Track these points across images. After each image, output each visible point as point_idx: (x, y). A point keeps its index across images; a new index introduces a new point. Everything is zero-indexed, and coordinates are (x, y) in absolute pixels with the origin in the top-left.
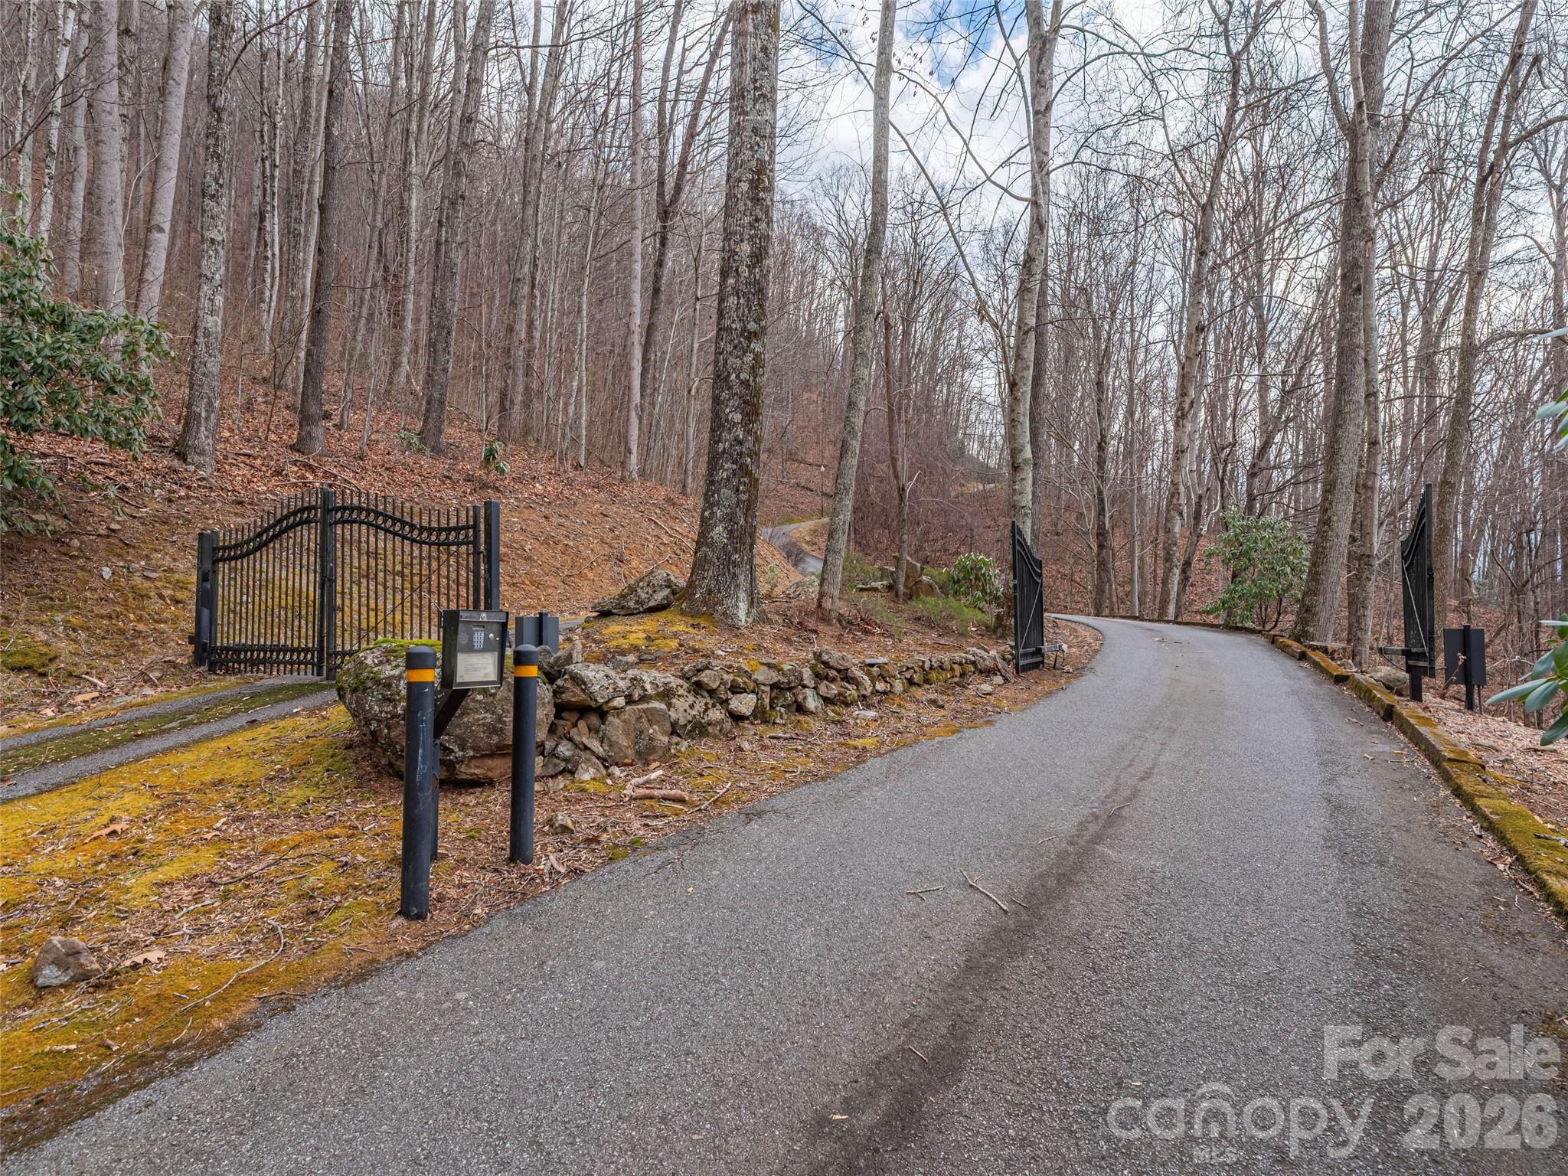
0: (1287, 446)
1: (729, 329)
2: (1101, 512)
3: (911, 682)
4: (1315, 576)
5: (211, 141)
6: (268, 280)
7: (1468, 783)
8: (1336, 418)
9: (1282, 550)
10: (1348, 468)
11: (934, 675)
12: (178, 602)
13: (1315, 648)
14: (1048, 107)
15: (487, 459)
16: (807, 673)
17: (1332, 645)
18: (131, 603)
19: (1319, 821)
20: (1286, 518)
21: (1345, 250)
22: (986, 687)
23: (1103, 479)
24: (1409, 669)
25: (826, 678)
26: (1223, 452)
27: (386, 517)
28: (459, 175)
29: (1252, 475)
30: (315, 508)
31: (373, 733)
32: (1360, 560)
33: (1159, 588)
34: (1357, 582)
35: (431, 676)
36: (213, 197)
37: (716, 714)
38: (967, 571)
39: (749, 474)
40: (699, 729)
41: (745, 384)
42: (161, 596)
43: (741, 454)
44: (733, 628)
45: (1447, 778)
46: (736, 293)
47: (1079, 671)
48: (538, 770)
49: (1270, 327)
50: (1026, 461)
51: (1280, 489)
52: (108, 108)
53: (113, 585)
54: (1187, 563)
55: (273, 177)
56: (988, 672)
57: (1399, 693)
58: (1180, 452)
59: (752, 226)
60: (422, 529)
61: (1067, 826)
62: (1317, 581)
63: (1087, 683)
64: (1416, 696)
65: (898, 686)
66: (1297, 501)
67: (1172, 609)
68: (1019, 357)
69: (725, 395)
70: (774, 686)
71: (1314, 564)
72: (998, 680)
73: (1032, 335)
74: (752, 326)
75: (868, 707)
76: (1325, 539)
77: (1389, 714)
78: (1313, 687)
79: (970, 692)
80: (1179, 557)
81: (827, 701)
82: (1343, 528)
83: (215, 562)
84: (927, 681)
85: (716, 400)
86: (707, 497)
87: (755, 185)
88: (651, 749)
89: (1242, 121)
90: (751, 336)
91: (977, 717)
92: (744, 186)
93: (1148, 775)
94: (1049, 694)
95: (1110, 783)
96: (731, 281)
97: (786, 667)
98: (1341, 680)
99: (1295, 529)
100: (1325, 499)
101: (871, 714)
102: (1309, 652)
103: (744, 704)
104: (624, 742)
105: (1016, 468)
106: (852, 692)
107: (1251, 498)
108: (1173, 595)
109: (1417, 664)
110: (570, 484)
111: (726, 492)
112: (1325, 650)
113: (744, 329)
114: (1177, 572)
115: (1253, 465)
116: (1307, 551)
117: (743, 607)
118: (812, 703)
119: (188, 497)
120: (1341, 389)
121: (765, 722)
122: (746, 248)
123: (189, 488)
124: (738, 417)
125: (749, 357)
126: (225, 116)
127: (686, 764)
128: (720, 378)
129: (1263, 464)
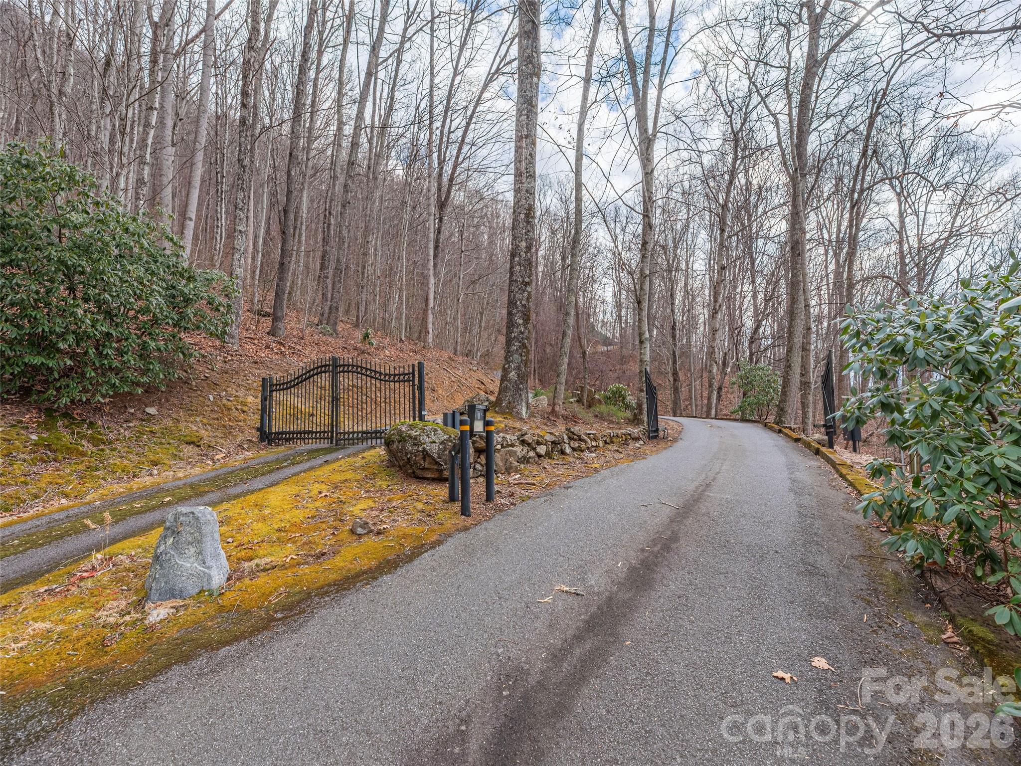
0: (768, 328)
1: (516, 281)
2: (675, 362)
3: (606, 442)
4: (784, 393)
5: (240, 182)
6: (219, 238)
7: (844, 471)
8: (791, 314)
9: (768, 381)
10: (798, 340)
11: (614, 439)
12: (244, 412)
13: (786, 427)
14: (652, 171)
15: (364, 338)
16: (566, 437)
17: (793, 426)
18: (225, 413)
19: (788, 484)
20: (769, 364)
21: (792, 236)
22: (637, 445)
23: (675, 345)
24: (827, 434)
25: (573, 439)
26: (735, 331)
27: (367, 369)
28: (347, 192)
29: (751, 342)
30: (329, 365)
31: (408, 459)
32: (805, 385)
33: (706, 401)
34: (804, 397)
35: (467, 428)
36: (241, 209)
37: (532, 454)
38: (614, 393)
39: (526, 347)
40: (525, 460)
41: (524, 306)
42: (237, 409)
43: (523, 338)
44: (521, 419)
45: (837, 471)
46: (520, 264)
47: (675, 440)
48: (471, 474)
49: (757, 262)
50: (646, 339)
51: (766, 349)
52: (166, 157)
53: (215, 403)
54: (720, 389)
55: (222, 183)
56: (637, 439)
57: (824, 446)
58: (714, 331)
59: (526, 234)
60: (386, 375)
61: (692, 487)
62: (786, 395)
63: (679, 445)
64: (831, 446)
65: (601, 444)
66: (775, 355)
67: (713, 412)
68: (641, 289)
69: (514, 311)
70: (553, 442)
71: (784, 387)
72: (641, 442)
73: (648, 278)
74: (527, 280)
75: (591, 452)
76: (788, 375)
77: (817, 452)
78: (785, 444)
79: (631, 447)
80: (716, 385)
81: (574, 449)
82: (797, 369)
83: (271, 391)
84: (612, 442)
85: (510, 314)
86: (506, 358)
87: (528, 216)
88: (511, 467)
89: (740, 165)
90: (527, 284)
91: (637, 456)
92: (522, 216)
93: (718, 473)
94: (665, 448)
95: (704, 476)
96: (517, 259)
97: (557, 434)
98: (797, 440)
99: (774, 370)
100: (787, 355)
101: (593, 455)
102: (783, 429)
103: (542, 449)
104: (501, 464)
105: (641, 342)
106: (583, 446)
107: (751, 354)
108: (714, 405)
109: (830, 429)
110: (402, 351)
111: (516, 356)
112: (790, 428)
113: (523, 281)
114: (715, 393)
115: (752, 338)
116: (780, 381)
117: (524, 409)
118: (568, 450)
119: (233, 360)
120: (793, 301)
121: (550, 458)
122: (524, 244)
123: (232, 355)
124: (521, 321)
125: (526, 294)
126: (247, 169)
127: (526, 473)
128: (512, 303)
129: (756, 337)
